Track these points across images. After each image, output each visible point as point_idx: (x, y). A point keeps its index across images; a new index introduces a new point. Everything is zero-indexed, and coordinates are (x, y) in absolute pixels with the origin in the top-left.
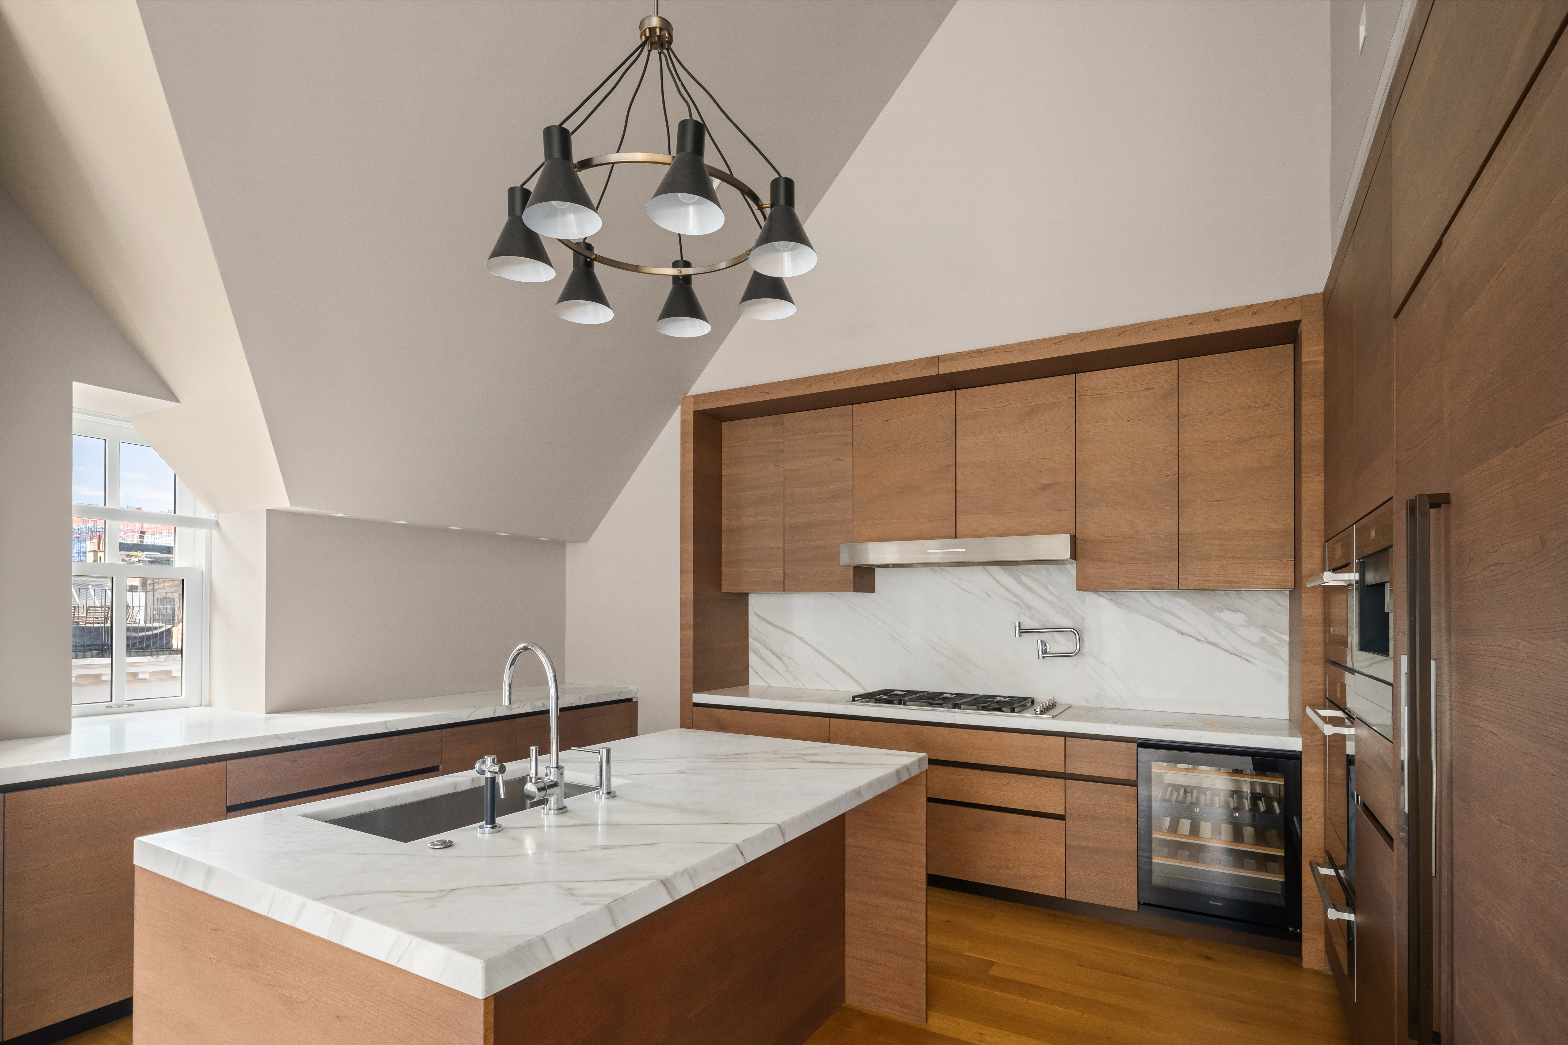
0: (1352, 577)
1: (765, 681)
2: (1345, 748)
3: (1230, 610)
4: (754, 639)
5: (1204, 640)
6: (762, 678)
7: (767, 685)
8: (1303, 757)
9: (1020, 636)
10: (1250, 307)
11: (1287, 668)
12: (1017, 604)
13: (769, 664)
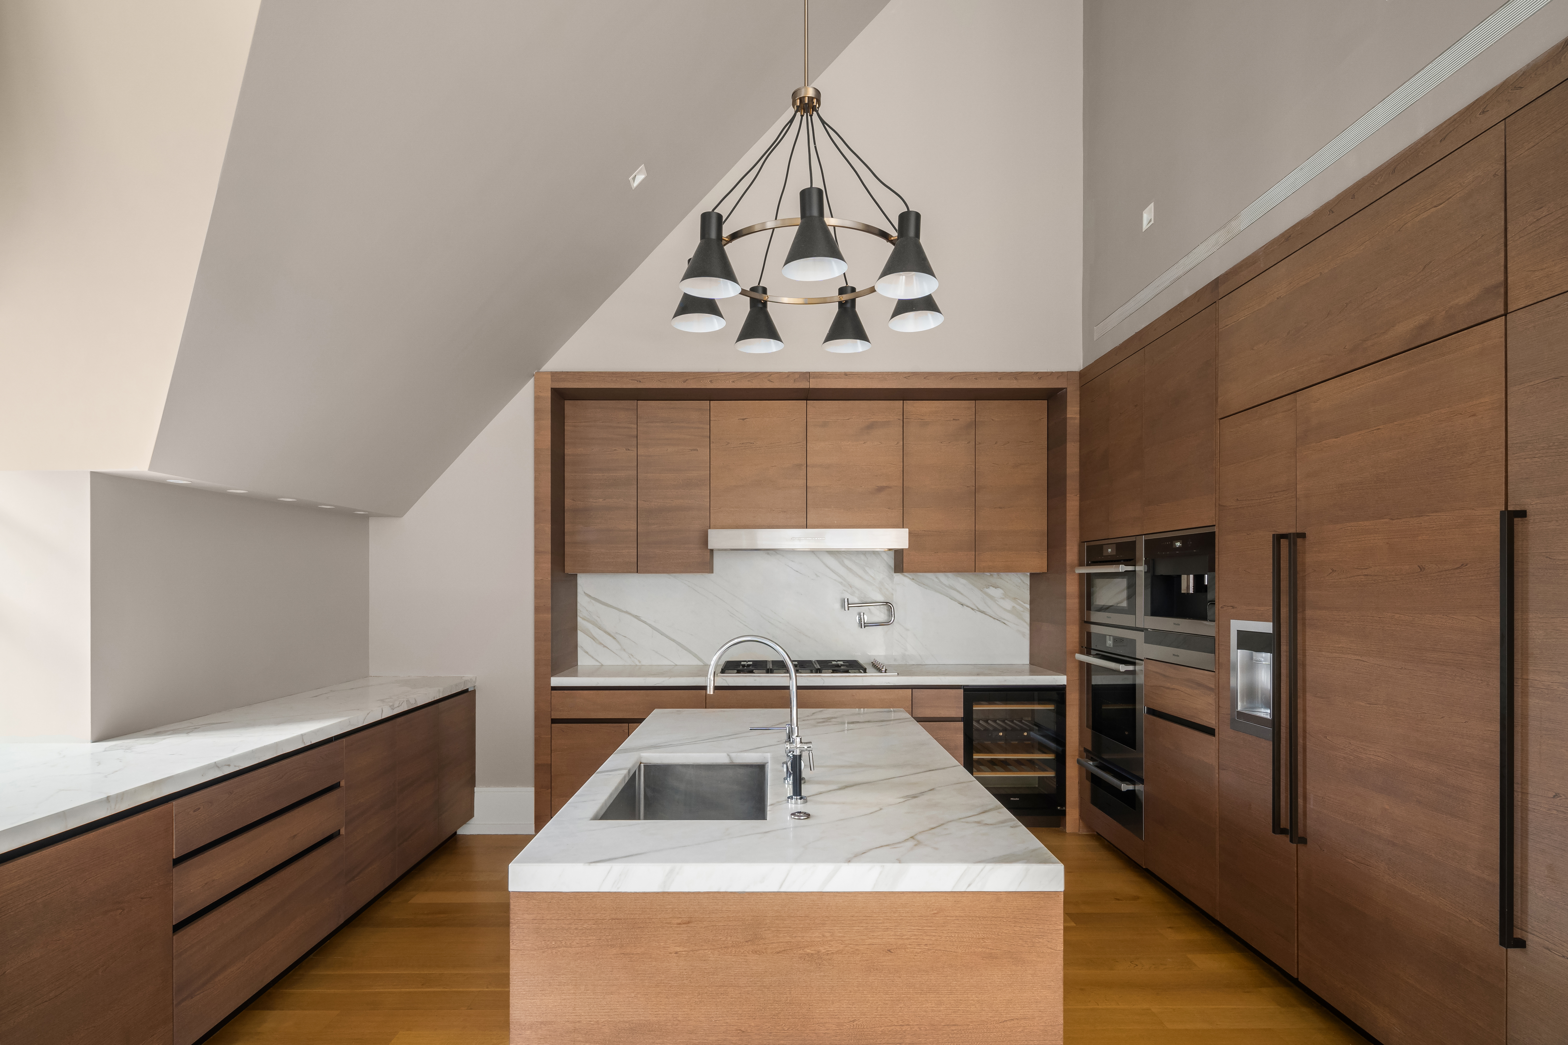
1: (597, 661)
2: (1102, 683)
3: (993, 587)
4: (584, 619)
5: (977, 609)
6: (593, 657)
7: (598, 664)
8: (1064, 691)
9: (848, 610)
10: (1037, 373)
11: (1028, 628)
12: (841, 583)
13: (601, 644)
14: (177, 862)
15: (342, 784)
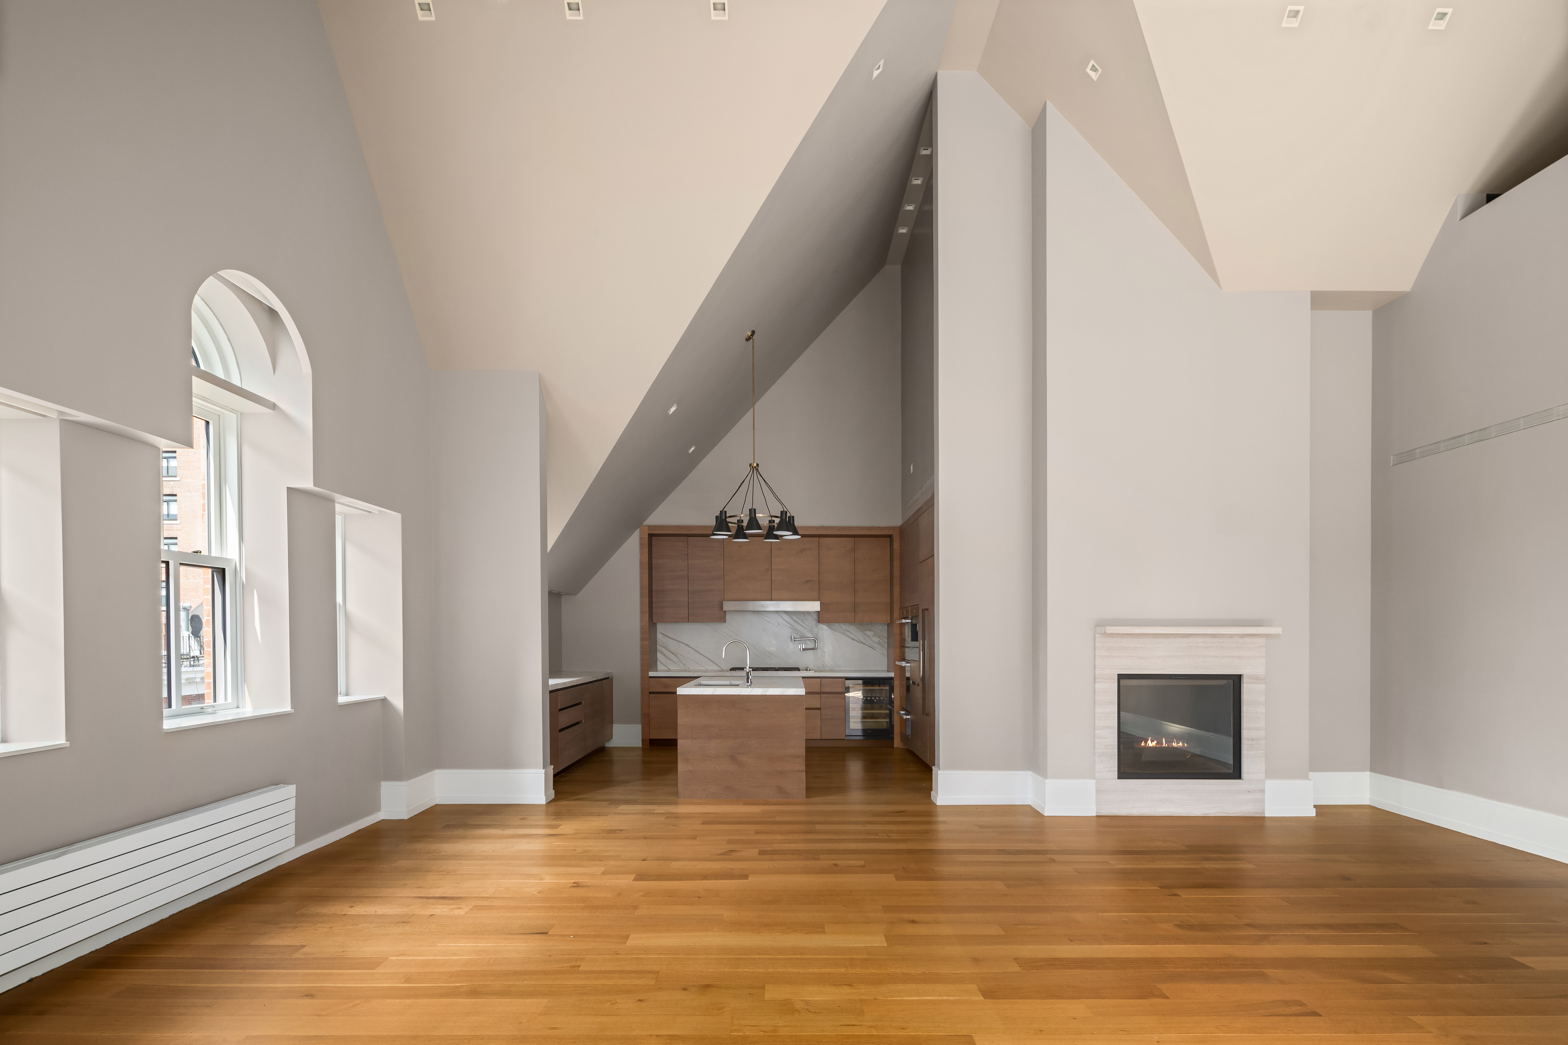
0: (909, 621)
2: (905, 674)
3: (869, 631)
4: (660, 646)
5: (860, 642)
6: (665, 663)
7: (667, 666)
8: (894, 679)
9: (794, 641)
11: (887, 651)
12: (791, 627)
13: (669, 659)
14: (560, 710)
15: (583, 703)
